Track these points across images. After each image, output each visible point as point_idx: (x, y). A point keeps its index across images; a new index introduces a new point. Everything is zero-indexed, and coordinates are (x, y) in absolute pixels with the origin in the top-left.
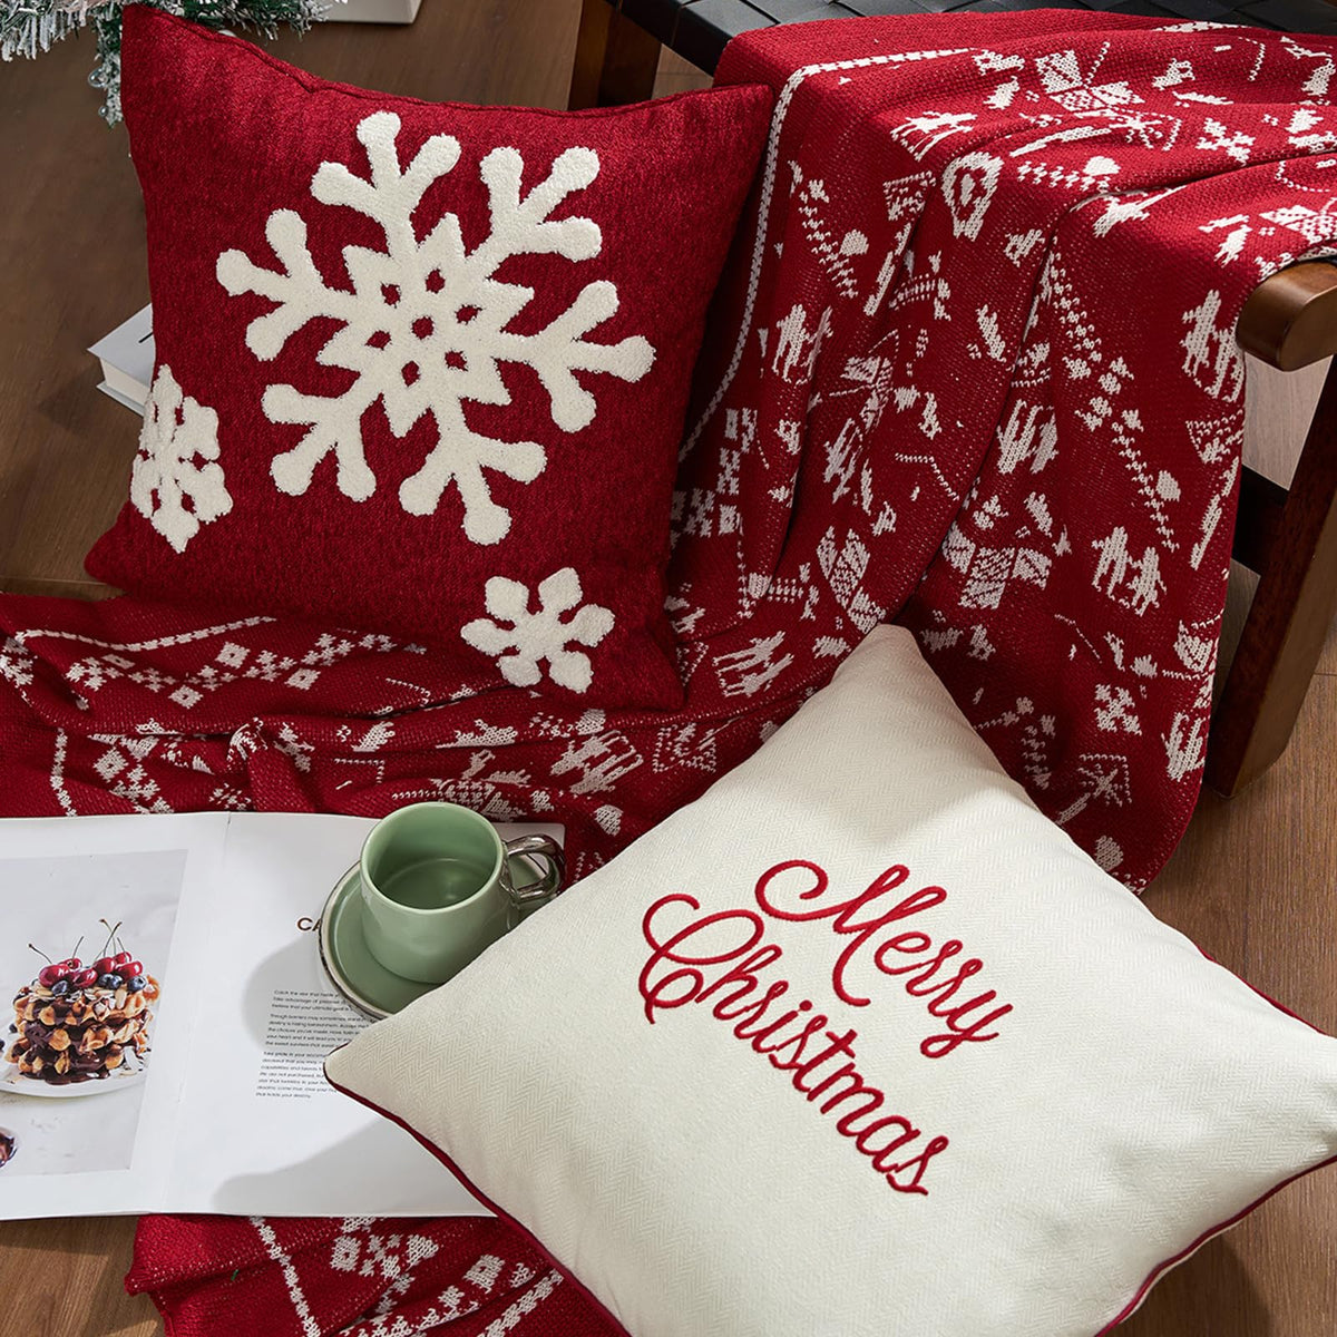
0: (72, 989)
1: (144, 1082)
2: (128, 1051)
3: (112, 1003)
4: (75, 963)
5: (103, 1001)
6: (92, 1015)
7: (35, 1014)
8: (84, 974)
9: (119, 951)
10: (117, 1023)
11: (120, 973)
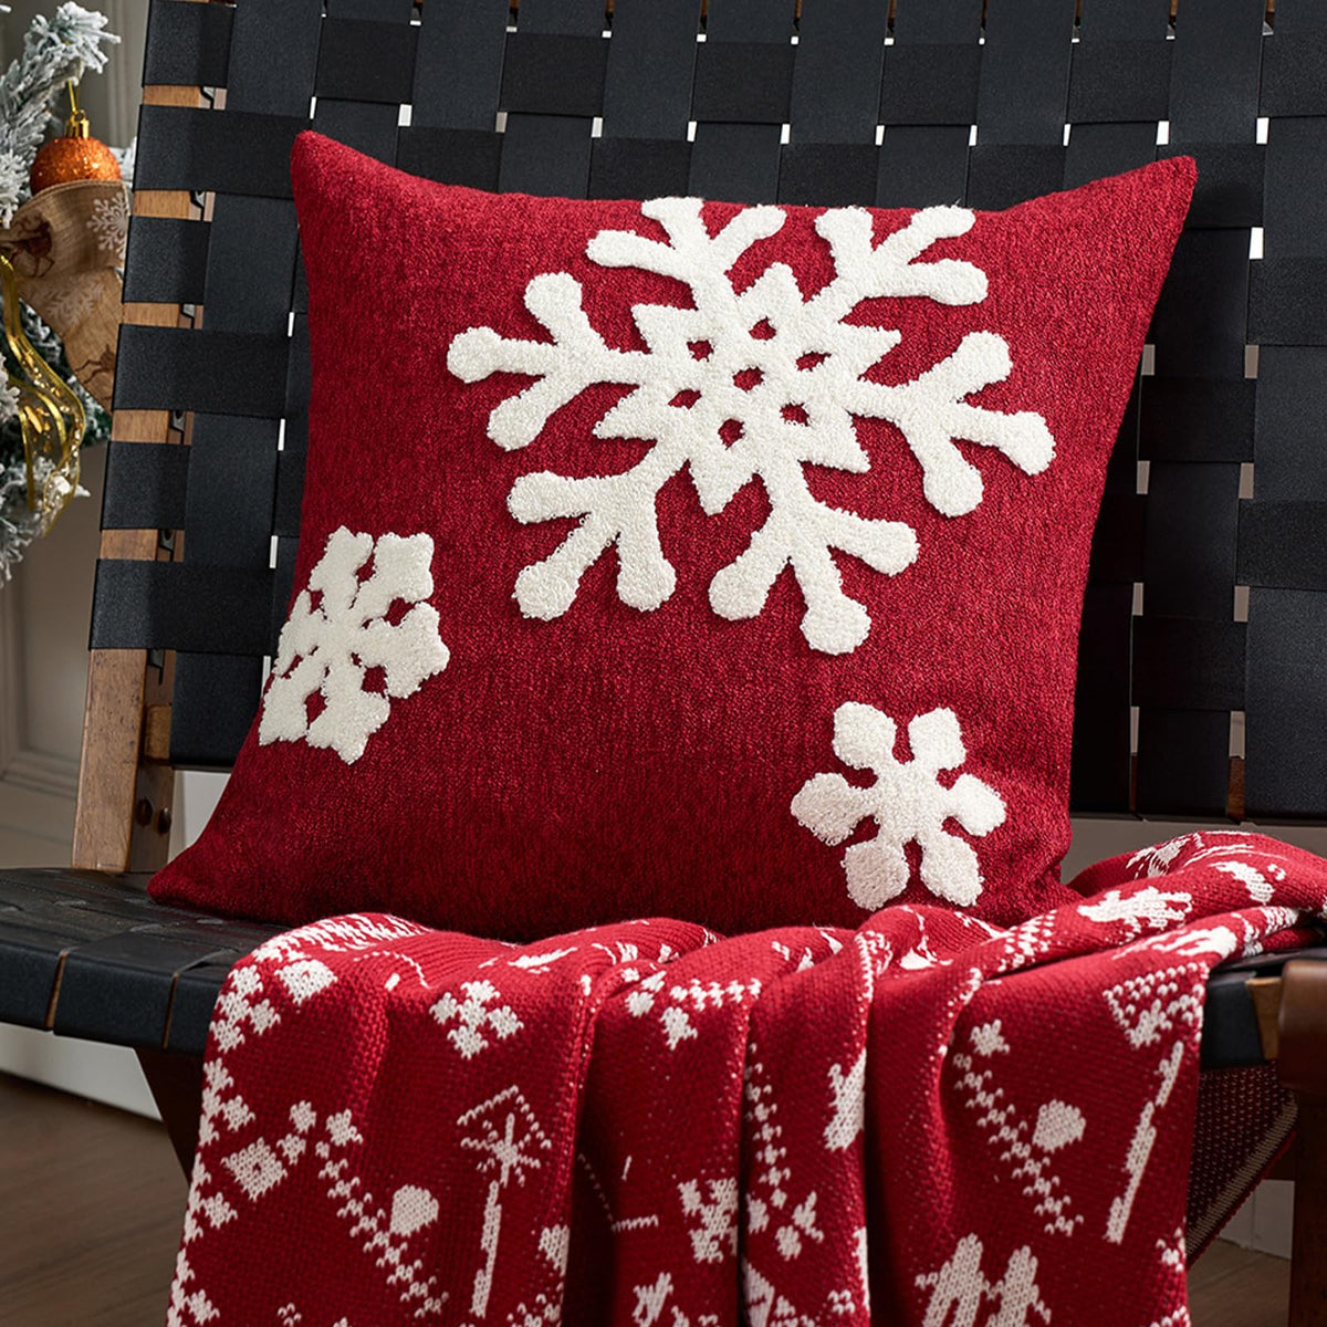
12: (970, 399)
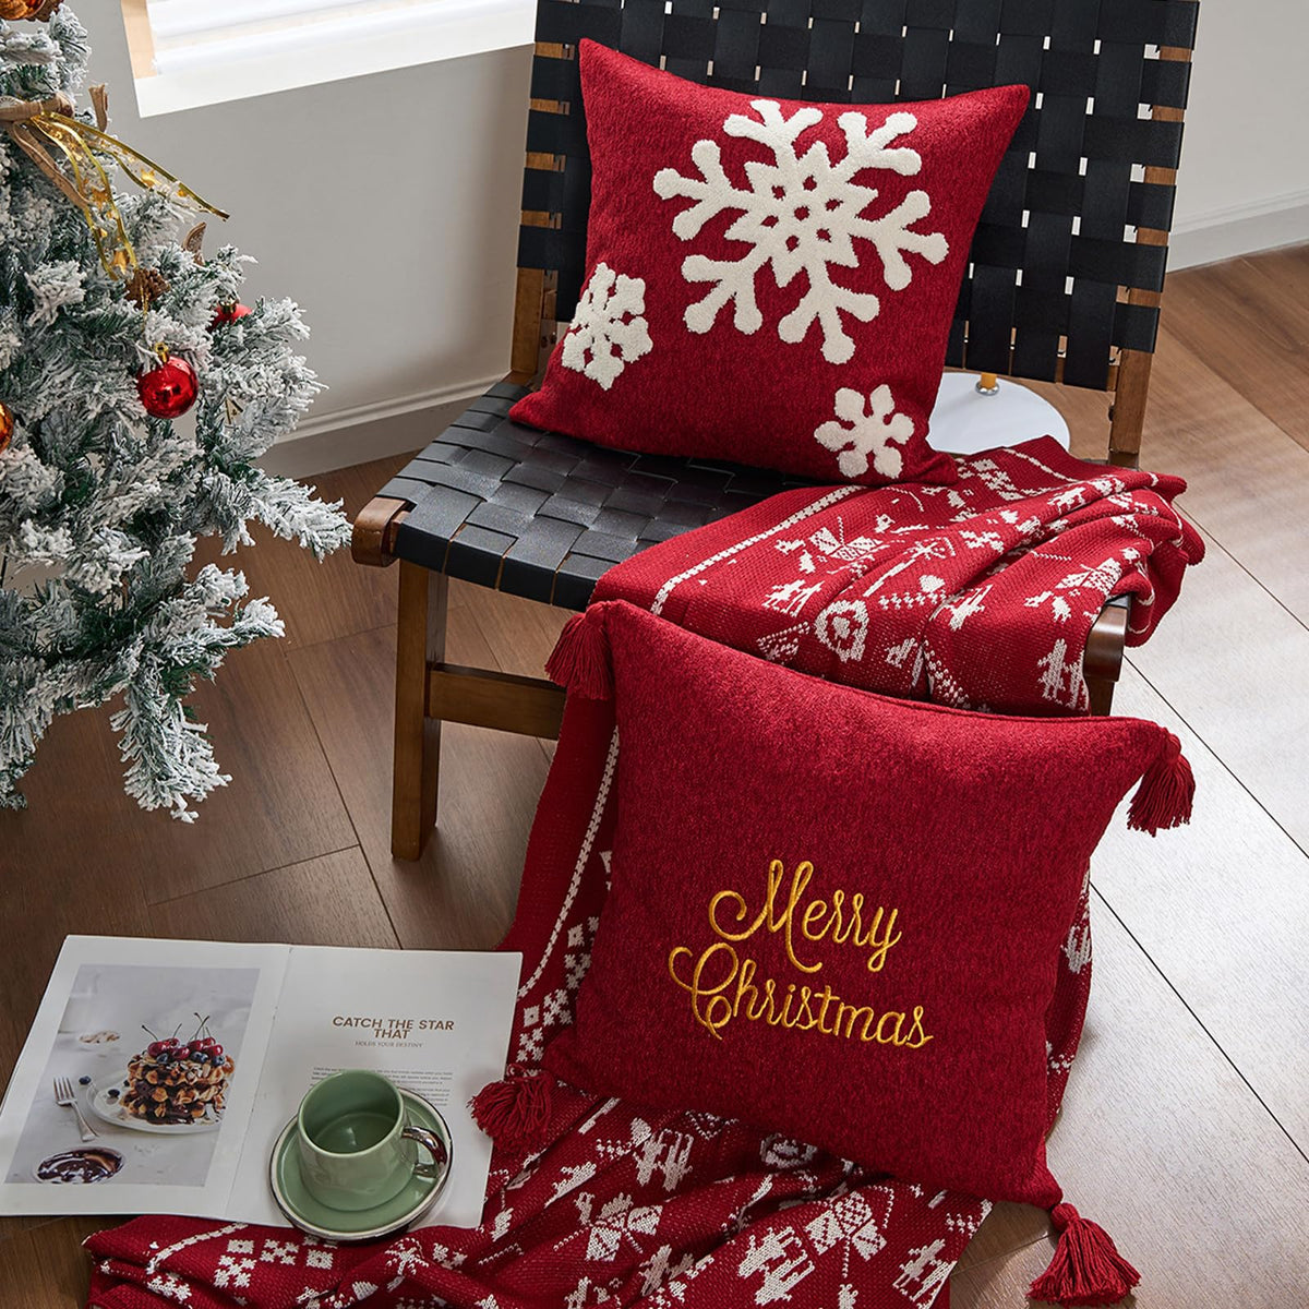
0: (171, 1060)
1: (218, 1130)
2: (210, 1106)
3: (200, 1073)
4: (175, 1042)
5: (193, 1071)
6: (185, 1080)
7: (143, 1075)
8: (180, 1050)
9: (207, 1036)
10: (203, 1087)
11: (207, 1052)
12: (911, 228)
